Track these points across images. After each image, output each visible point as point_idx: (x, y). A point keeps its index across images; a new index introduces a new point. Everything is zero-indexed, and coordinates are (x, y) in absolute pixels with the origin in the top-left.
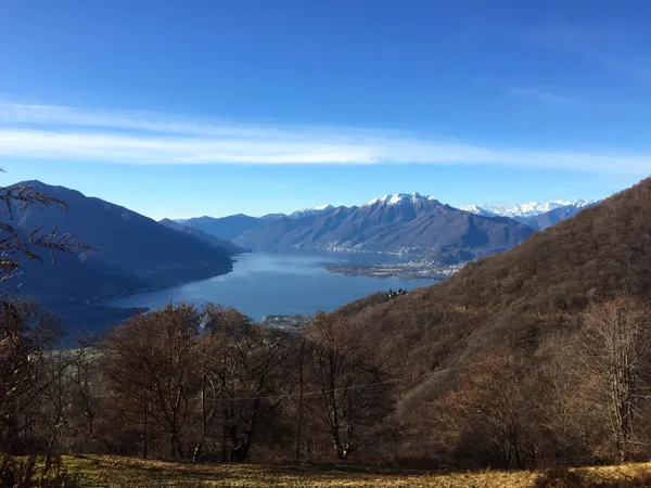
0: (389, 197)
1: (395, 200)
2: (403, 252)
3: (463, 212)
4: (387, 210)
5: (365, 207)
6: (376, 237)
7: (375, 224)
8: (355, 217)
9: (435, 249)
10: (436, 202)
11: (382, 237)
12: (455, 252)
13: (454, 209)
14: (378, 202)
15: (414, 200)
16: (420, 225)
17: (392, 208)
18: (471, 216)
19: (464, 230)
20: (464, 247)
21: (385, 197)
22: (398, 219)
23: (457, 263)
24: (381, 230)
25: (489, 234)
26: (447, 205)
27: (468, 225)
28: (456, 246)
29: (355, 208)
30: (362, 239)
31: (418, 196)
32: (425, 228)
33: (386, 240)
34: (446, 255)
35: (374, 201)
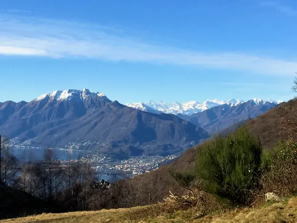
0: (59, 93)
1: (65, 95)
2: (74, 148)
3: (132, 109)
4: (56, 105)
5: (33, 102)
6: (47, 132)
7: (44, 120)
8: (23, 113)
9: (106, 145)
10: (105, 99)
11: (52, 133)
12: (125, 148)
13: (123, 106)
14: (48, 97)
15: (84, 96)
16: (90, 122)
17: (63, 103)
18: (139, 113)
19: (133, 126)
20: (134, 142)
21: (54, 93)
22: (67, 115)
23: (127, 158)
24: (52, 125)
25: (156, 130)
26: (116, 102)
27: (137, 121)
28: (126, 142)
29: (23, 103)
30: (32, 135)
31: (87, 92)
32: (96, 124)
33: (56, 136)
34: (116, 150)
35: (44, 96)
